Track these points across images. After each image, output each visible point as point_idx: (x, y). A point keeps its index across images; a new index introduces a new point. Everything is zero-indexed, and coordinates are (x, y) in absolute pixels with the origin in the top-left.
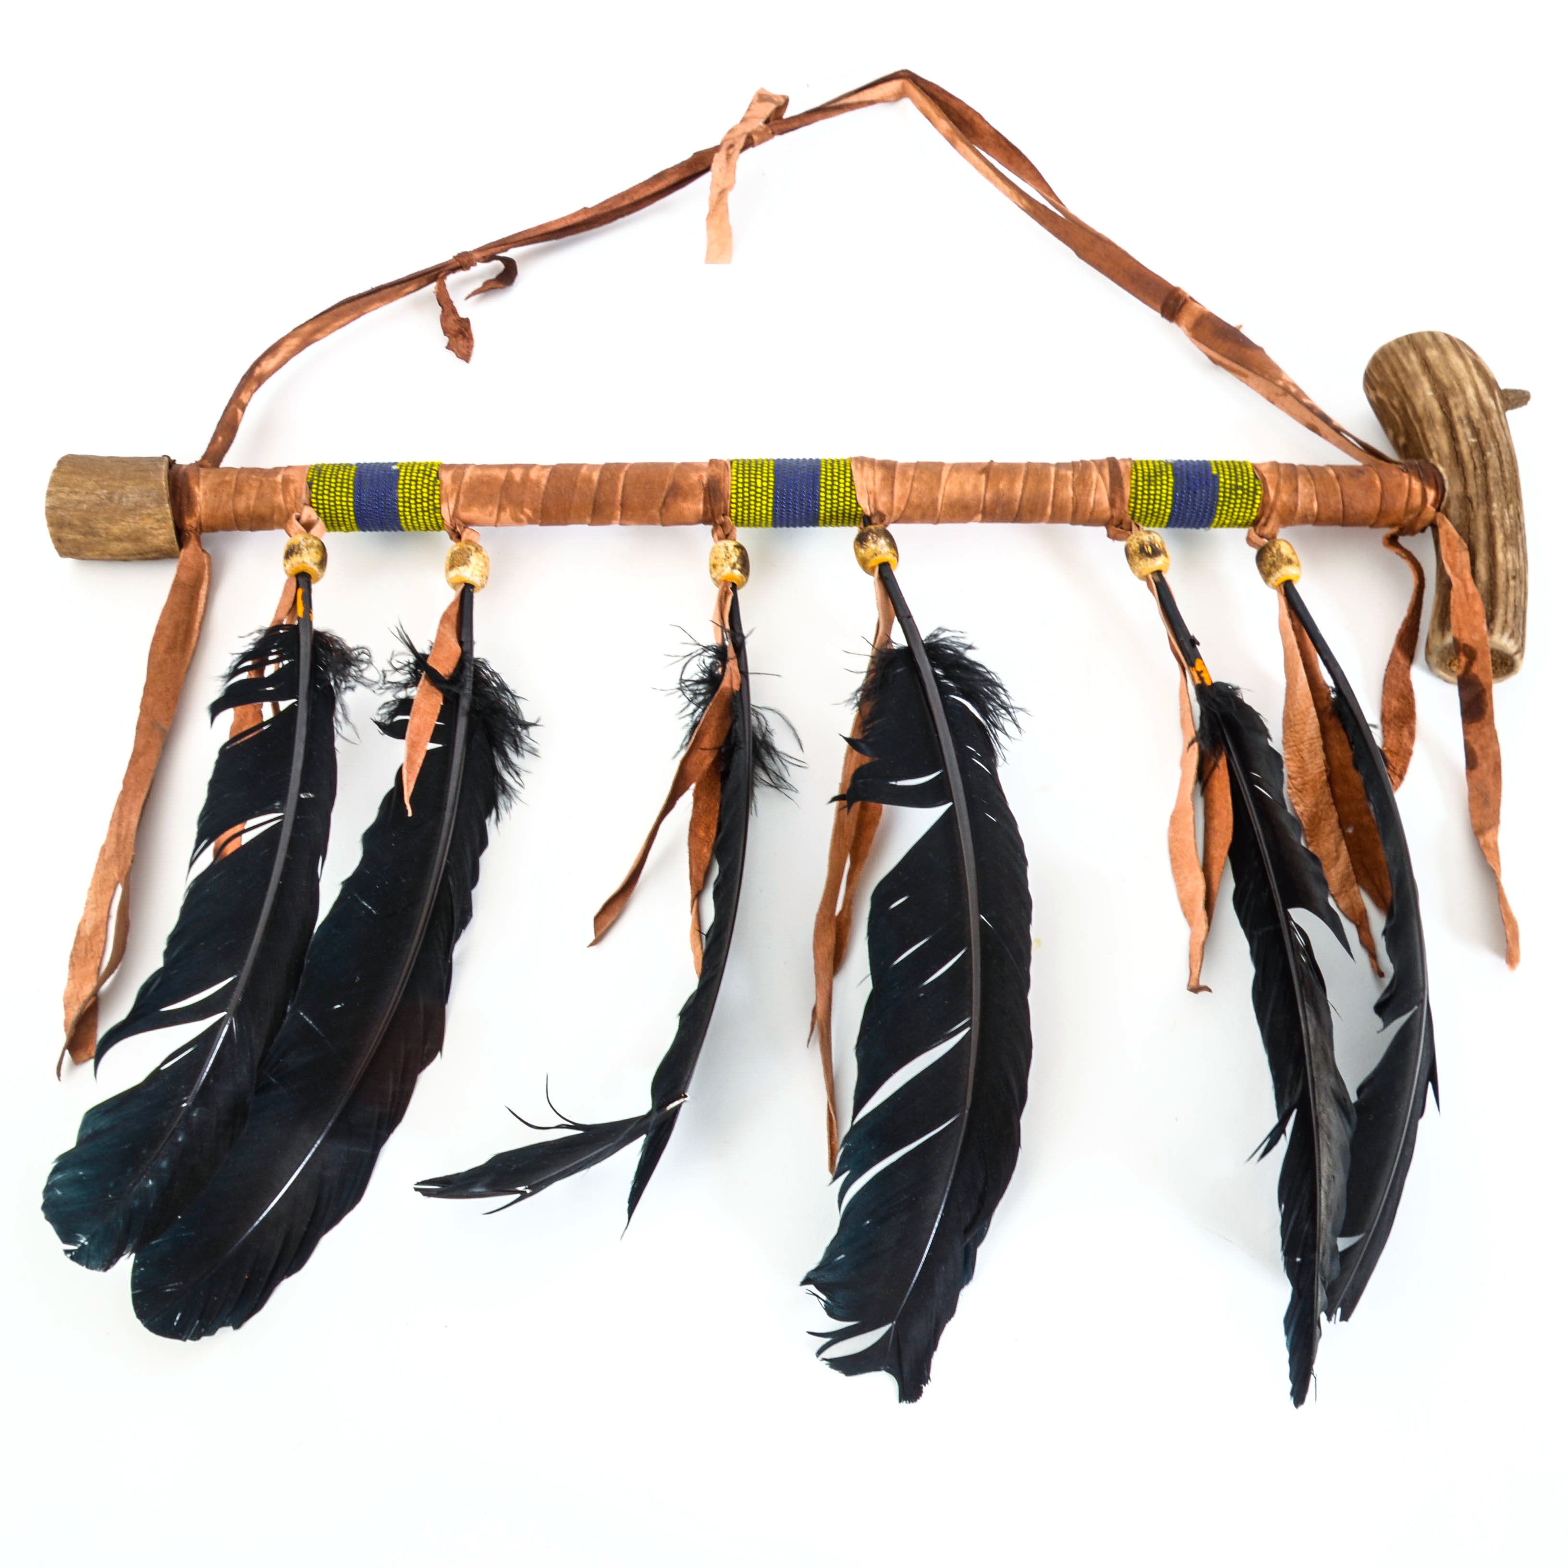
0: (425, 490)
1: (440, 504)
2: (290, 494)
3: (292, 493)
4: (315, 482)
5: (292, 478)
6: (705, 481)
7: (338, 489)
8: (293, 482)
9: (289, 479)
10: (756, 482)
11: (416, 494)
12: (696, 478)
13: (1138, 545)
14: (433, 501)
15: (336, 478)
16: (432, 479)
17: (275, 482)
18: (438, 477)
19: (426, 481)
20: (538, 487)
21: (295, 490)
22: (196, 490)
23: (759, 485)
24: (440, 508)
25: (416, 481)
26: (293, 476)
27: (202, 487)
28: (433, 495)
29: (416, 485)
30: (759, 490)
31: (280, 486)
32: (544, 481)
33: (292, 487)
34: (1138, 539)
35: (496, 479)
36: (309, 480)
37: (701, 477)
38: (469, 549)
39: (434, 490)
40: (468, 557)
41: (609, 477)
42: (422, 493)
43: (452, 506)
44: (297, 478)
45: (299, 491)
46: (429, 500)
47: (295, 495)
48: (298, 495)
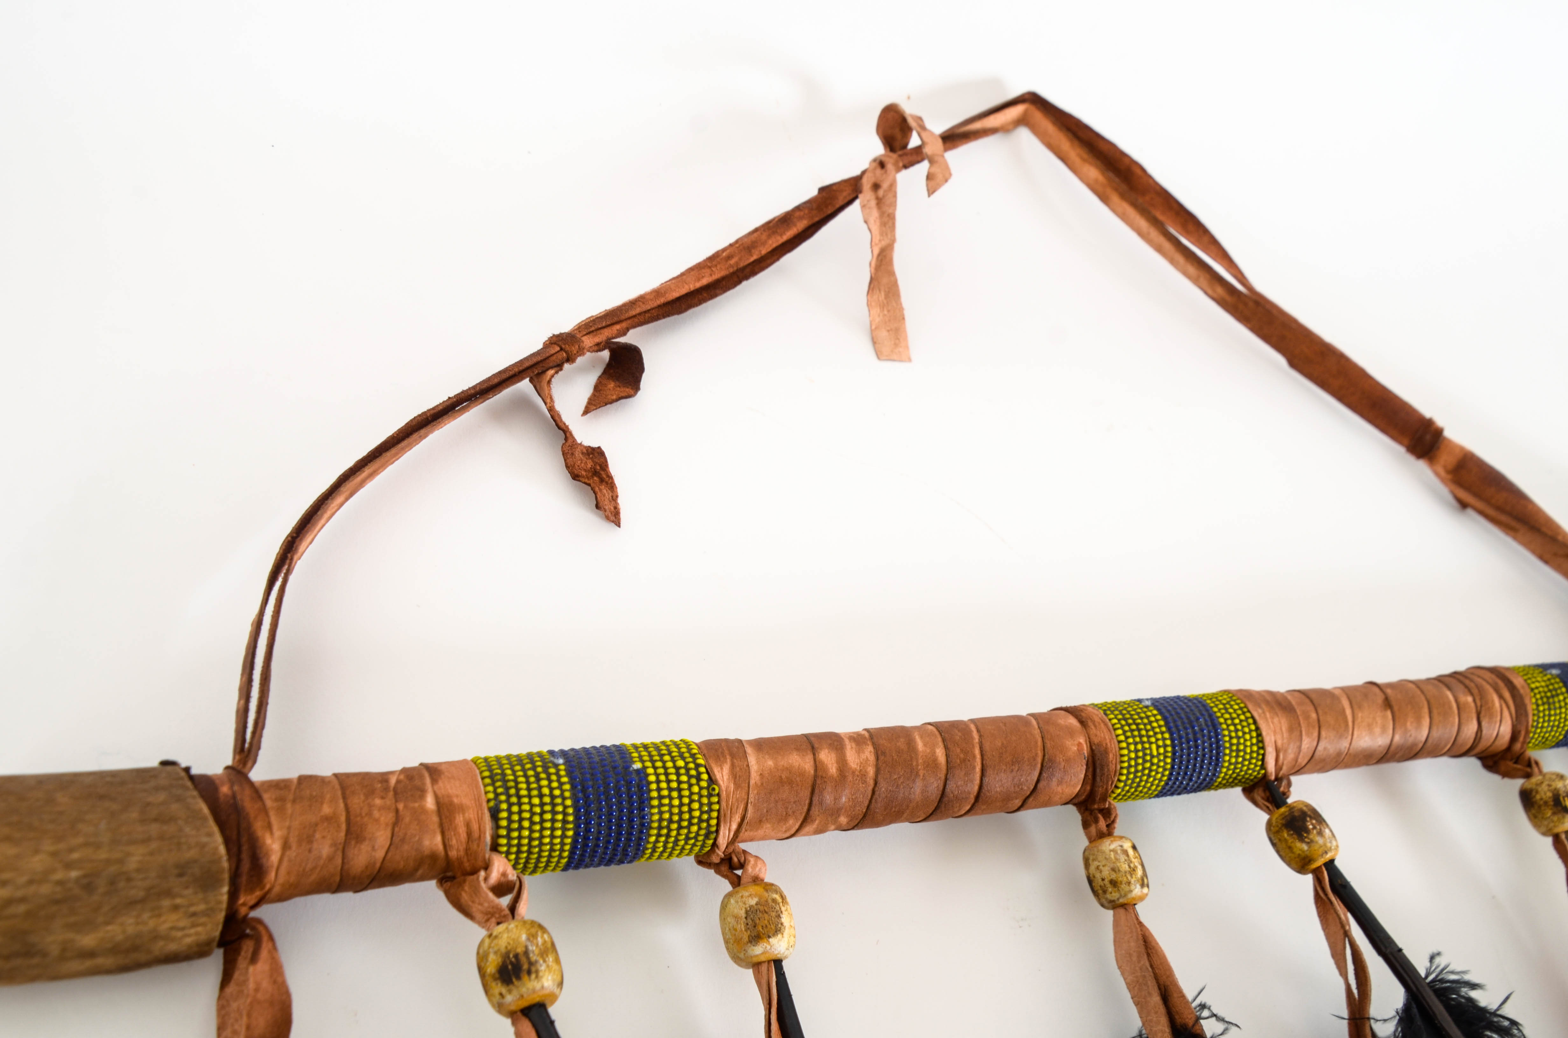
0: (696, 806)
1: (718, 825)
2: (455, 829)
3: (462, 831)
4: (504, 806)
5: (456, 800)
6: (1086, 751)
7: (548, 816)
8: (462, 809)
9: (451, 803)
10: (1150, 749)
11: (681, 813)
12: (1075, 748)
13: (1549, 794)
14: (708, 821)
15: (541, 796)
16: (704, 784)
17: (424, 810)
18: (712, 781)
19: (696, 789)
20: (864, 782)
21: (468, 825)
22: (269, 841)
23: (1155, 753)
24: (717, 831)
25: (679, 790)
26: (457, 796)
27: (278, 833)
28: (711, 810)
29: (680, 797)
30: (1155, 760)
31: (435, 819)
32: (871, 771)
33: (460, 820)
34: (1549, 785)
35: (802, 773)
36: (492, 804)
37: (1079, 744)
38: (774, 900)
39: (710, 804)
40: (779, 917)
41: (962, 756)
42: (691, 810)
43: (734, 827)
44: (466, 801)
45: (475, 827)
46: (701, 820)
47: (469, 834)
48: (476, 835)
